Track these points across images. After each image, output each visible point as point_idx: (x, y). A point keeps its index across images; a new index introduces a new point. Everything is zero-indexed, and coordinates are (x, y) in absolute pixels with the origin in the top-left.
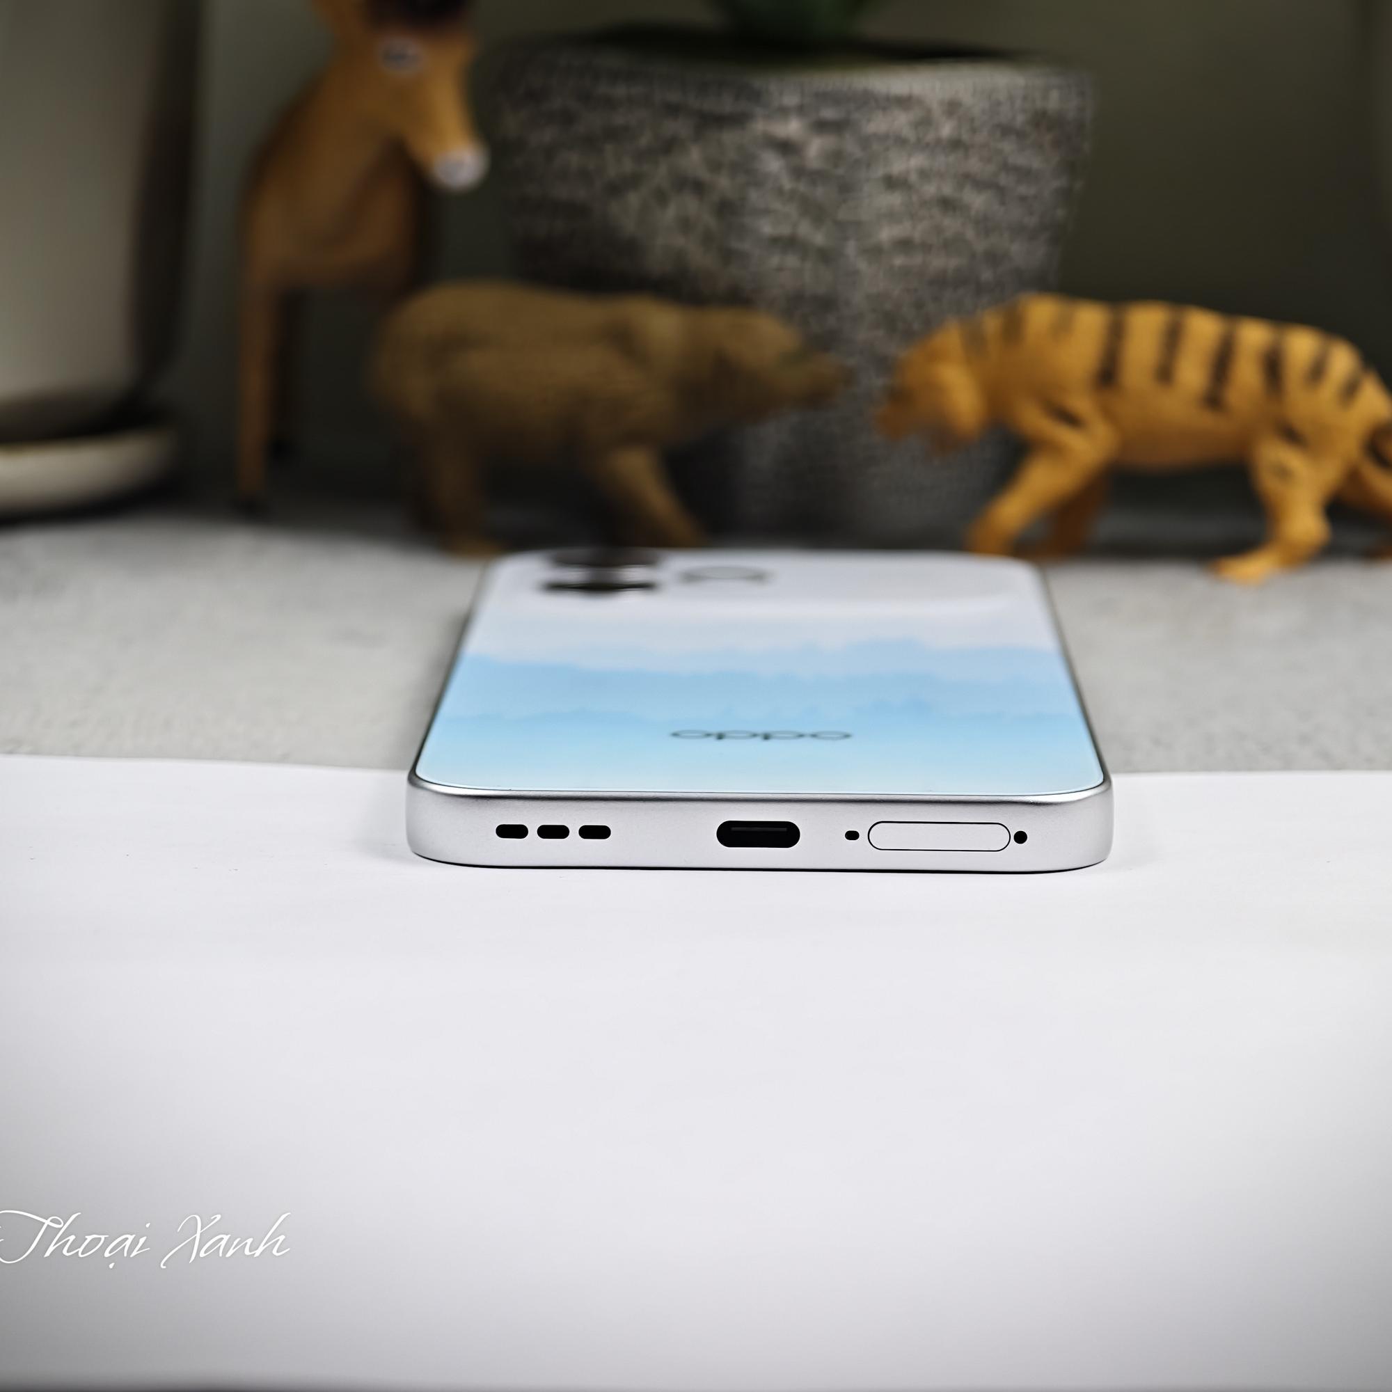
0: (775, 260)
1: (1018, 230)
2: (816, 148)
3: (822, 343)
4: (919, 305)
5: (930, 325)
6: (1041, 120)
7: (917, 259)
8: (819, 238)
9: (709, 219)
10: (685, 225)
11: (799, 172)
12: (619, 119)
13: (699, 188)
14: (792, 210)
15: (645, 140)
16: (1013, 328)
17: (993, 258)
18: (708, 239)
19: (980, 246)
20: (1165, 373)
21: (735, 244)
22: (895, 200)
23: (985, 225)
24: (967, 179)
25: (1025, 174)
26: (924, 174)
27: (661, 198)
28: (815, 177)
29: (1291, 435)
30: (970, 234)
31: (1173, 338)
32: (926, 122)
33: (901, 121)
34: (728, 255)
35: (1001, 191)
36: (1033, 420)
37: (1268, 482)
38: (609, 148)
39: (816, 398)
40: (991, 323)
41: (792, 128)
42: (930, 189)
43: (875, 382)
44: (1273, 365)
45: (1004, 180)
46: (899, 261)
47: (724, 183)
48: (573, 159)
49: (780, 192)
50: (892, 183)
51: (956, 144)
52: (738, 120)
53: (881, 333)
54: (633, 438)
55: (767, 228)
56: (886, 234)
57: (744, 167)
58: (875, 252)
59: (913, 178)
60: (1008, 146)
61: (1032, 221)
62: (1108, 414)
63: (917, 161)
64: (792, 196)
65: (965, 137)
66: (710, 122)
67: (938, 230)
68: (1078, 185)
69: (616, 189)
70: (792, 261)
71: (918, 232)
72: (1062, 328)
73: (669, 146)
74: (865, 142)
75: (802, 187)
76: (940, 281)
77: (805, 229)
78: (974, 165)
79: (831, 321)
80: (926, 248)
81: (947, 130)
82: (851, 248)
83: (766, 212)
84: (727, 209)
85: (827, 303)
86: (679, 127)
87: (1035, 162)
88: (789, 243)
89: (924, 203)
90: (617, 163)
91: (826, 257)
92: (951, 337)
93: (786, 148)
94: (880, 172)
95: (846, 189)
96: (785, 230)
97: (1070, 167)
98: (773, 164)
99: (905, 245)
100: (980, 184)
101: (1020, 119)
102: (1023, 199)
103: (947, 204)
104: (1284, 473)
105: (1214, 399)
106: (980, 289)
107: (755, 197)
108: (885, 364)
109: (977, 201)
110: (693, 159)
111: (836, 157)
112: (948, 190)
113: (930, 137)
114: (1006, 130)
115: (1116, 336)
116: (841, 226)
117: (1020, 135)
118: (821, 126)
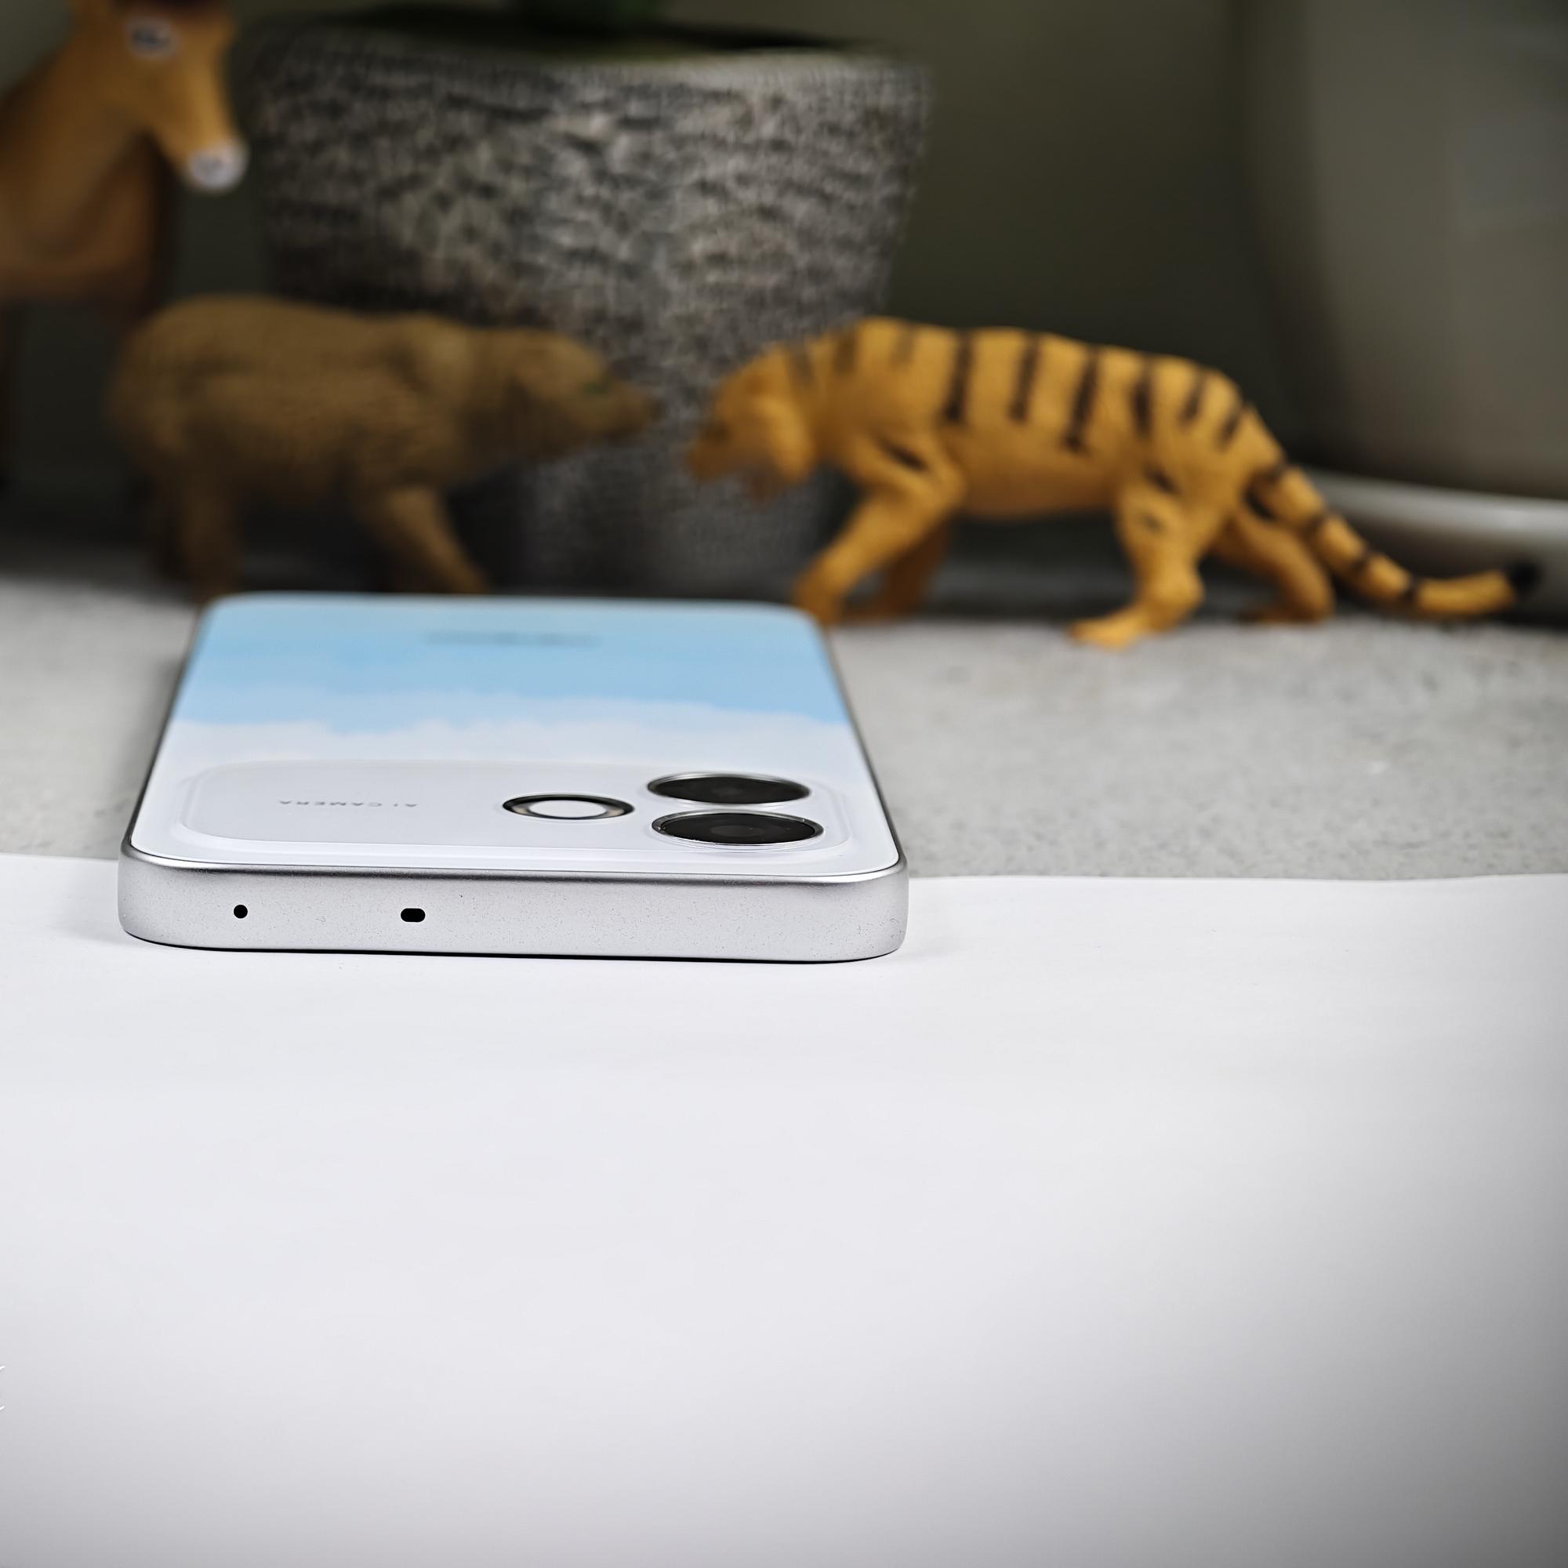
0: (573, 275)
1: (845, 244)
2: (622, 148)
3: (624, 369)
4: (733, 328)
5: (746, 352)
6: (873, 118)
7: (734, 276)
8: (624, 251)
9: (496, 228)
10: (470, 233)
11: (601, 175)
12: (396, 112)
13: (487, 192)
14: (592, 216)
15: (425, 136)
16: (846, 355)
17: (816, 275)
18: (496, 251)
19: (803, 261)
20: (1019, 410)
21: (526, 256)
22: (711, 207)
23: (808, 238)
24: (789, 186)
25: (854, 180)
26: (743, 180)
27: (444, 202)
28: (617, 182)
29: (1162, 482)
30: (791, 246)
31: (1028, 369)
32: (746, 121)
33: (719, 118)
34: (519, 269)
35: (826, 199)
36: (869, 460)
37: (1135, 534)
38: (384, 143)
39: (620, 433)
40: (821, 351)
41: (596, 125)
42: (748, 196)
43: (684, 414)
44: (1141, 402)
45: (829, 187)
46: (713, 277)
47: (517, 188)
48: (342, 156)
49: (580, 200)
50: (706, 188)
51: (778, 145)
52: (533, 116)
53: (690, 359)
54: (412, 477)
55: (566, 239)
56: (699, 247)
57: (541, 168)
58: (687, 268)
59: (731, 184)
60: (835, 147)
61: (859, 233)
62: (954, 456)
63: (735, 164)
64: (595, 202)
65: (789, 136)
66: (501, 116)
67: (756, 242)
68: (911, 193)
69: (391, 193)
70: (592, 275)
71: (731, 244)
72: (902, 356)
73: (455, 143)
74: (679, 142)
75: (605, 192)
76: (757, 301)
77: (606, 239)
78: (800, 169)
79: (635, 344)
80: (742, 262)
81: (768, 128)
82: (660, 264)
83: (564, 222)
84: (518, 217)
85: (632, 325)
86: (465, 122)
87: (865, 167)
88: (591, 256)
89: (745, 213)
90: (393, 163)
91: (630, 271)
92: (774, 364)
93: (589, 148)
94: (695, 175)
95: (657, 194)
96: (584, 242)
97: (901, 173)
98: (575, 166)
99: (719, 259)
100: (802, 190)
101: (849, 118)
102: (851, 208)
103: (768, 214)
104: (1153, 524)
105: (1074, 440)
106: (801, 309)
107: (554, 203)
108: (691, 394)
109: (801, 209)
110: (482, 159)
111: (645, 157)
112: (769, 198)
113: (750, 138)
114: (834, 130)
115: (963, 364)
116: (649, 240)
117: (851, 135)
118: (628, 124)
